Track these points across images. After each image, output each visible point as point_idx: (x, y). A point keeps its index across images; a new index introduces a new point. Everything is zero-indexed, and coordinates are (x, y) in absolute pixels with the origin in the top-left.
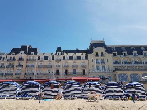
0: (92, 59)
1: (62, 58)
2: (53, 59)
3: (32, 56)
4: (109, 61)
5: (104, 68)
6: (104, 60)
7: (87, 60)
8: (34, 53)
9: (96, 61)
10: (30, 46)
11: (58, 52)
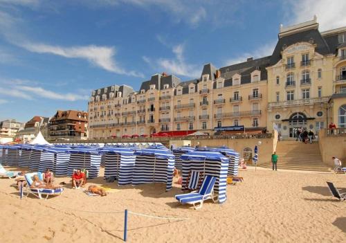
0: (278, 77)
1: (212, 87)
2: (196, 91)
3: (166, 91)
4: (323, 74)
5: (306, 95)
6: (308, 76)
7: (264, 83)
8: (168, 86)
9: (288, 79)
10: (163, 74)
11: (204, 76)
